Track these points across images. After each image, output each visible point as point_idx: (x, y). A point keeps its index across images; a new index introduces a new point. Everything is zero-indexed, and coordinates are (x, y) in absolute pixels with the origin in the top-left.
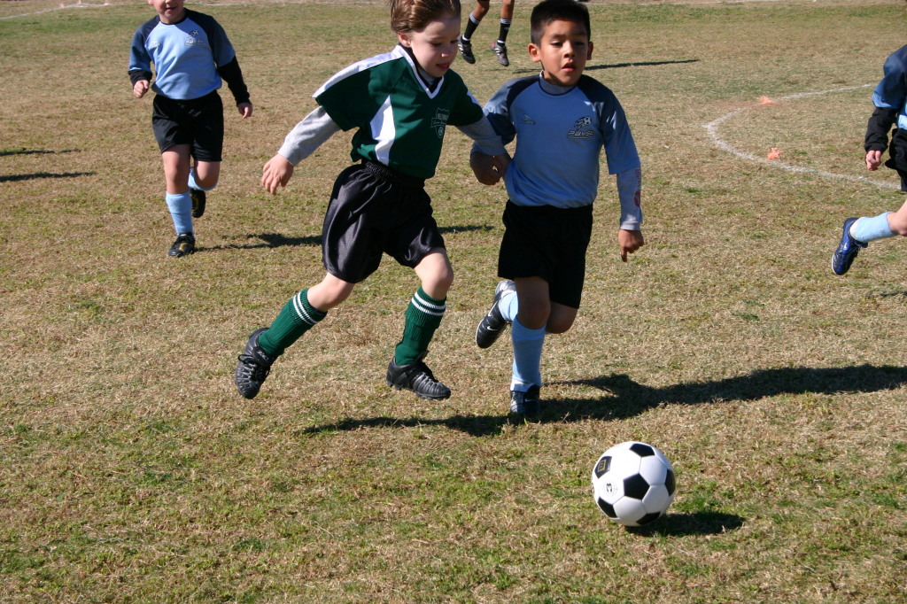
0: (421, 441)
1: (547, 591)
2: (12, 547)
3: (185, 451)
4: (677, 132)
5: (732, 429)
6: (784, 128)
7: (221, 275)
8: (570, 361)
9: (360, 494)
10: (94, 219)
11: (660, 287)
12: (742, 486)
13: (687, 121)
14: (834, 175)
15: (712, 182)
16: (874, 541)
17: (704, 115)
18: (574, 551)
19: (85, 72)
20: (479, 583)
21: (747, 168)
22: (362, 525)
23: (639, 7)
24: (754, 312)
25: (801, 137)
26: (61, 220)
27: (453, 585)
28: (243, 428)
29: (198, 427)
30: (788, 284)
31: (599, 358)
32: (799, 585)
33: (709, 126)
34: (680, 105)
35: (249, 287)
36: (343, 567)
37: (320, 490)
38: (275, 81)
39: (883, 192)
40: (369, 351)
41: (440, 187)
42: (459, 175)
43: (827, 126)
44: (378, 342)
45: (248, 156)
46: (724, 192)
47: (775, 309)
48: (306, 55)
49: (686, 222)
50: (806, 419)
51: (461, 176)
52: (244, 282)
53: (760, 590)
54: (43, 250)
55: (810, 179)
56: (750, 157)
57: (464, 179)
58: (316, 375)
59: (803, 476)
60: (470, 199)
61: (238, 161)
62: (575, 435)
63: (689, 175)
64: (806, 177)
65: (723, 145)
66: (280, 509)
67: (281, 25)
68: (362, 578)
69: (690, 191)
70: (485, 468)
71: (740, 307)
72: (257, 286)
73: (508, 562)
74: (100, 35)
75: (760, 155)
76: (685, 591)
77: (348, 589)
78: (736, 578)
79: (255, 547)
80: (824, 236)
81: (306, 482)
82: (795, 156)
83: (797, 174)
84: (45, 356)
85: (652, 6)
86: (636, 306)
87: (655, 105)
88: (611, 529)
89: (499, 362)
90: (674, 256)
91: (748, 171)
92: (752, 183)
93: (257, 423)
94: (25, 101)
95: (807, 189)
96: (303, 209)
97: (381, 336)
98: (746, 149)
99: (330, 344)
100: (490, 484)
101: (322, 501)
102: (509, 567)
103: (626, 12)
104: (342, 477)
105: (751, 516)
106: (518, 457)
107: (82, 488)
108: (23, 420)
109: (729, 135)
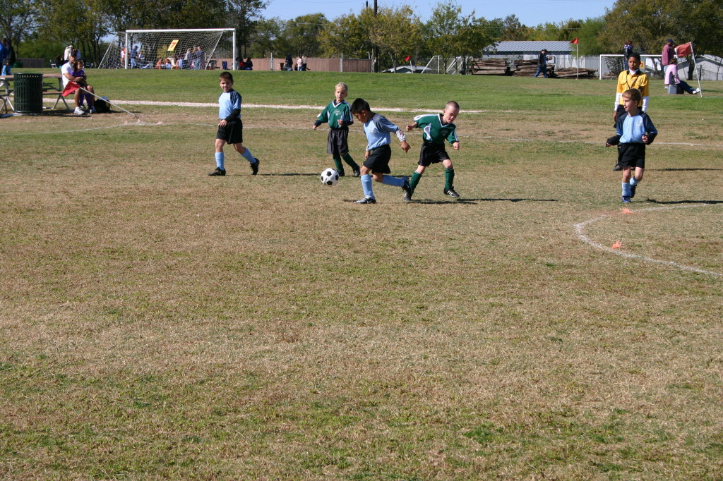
0: (314, 395)
1: (368, 470)
2: (46, 434)
3: (163, 392)
4: (554, 228)
5: (516, 398)
6: (632, 229)
7: (207, 300)
8: (426, 358)
9: (267, 419)
10: (127, 263)
11: (503, 321)
12: (510, 426)
13: (563, 221)
14: (655, 261)
15: (565, 261)
16: (579, 456)
17: (578, 218)
18: (391, 452)
19: (137, 170)
20: (328, 464)
21: (594, 252)
22: (264, 434)
23: (557, 144)
24: (560, 337)
25: (642, 235)
26: (104, 262)
27: (311, 464)
28: (202, 382)
29: (172, 381)
30: (591, 323)
31: (445, 357)
32: (523, 475)
33: (578, 225)
34: (563, 211)
35: (225, 307)
36: (246, 453)
37: (243, 416)
38: (274, 182)
39: (686, 273)
40: (294, 346)
41: (373, 255)
42: (389, 248)
43: (664, 229)
44: (302, 341)
45: (242, 229)
46: (572, 266)
47: (576, 335)
48: (300, 165)
49: (537, 284)
50: (566, 395)
51: (390, 248)
52: (221, 304)
53: (498, 476)
54: (89, 280)
55: (636, 262)
56: (600, 246)
57: (392, 251)
58: (256, 357)
59: (550, 423)
60: (392, 263)
61: (235, 232)
62: (414, 396)
63: (552, 255)
64: (633, 260)
65: (585, 238)
66: (215, 423)
67: (286, 144)
68: (256, 458)
69: (548, 265)
70: (351, 410)
71: (554, 334)
72: (230, 307)
73: (349, 455)
74: (151, 145)
75: (609, 245)
76: (453, 474)
77: (247, 463)
78: (486, 470)
79: (195, 441)
80: (629, 296)
81: (235, 412)
82: (631, 247)
83: (628, 259)
84: (81, 340)
85: (568, 143)
86: (483, 330)
87: (545, 210)
88: (418, 443)
89: (379, 356)
90: (520, 303)
91: (594, 255)
92: (593, 263)
93: (211, 380)
94: (90, 187)
95: (631, 268)
96: (273, 264)
97: (305, 338)
98: (599, 241)
99: (270, 340)
100: (350, 418)
101: (242, 421)
102: (348, 458)
103: (547, 147)
104: (258, 410)
105: (509, 441)
106: (374, 406)
107: (93, 407)
108: (62, 372)
109: (590, 231)
